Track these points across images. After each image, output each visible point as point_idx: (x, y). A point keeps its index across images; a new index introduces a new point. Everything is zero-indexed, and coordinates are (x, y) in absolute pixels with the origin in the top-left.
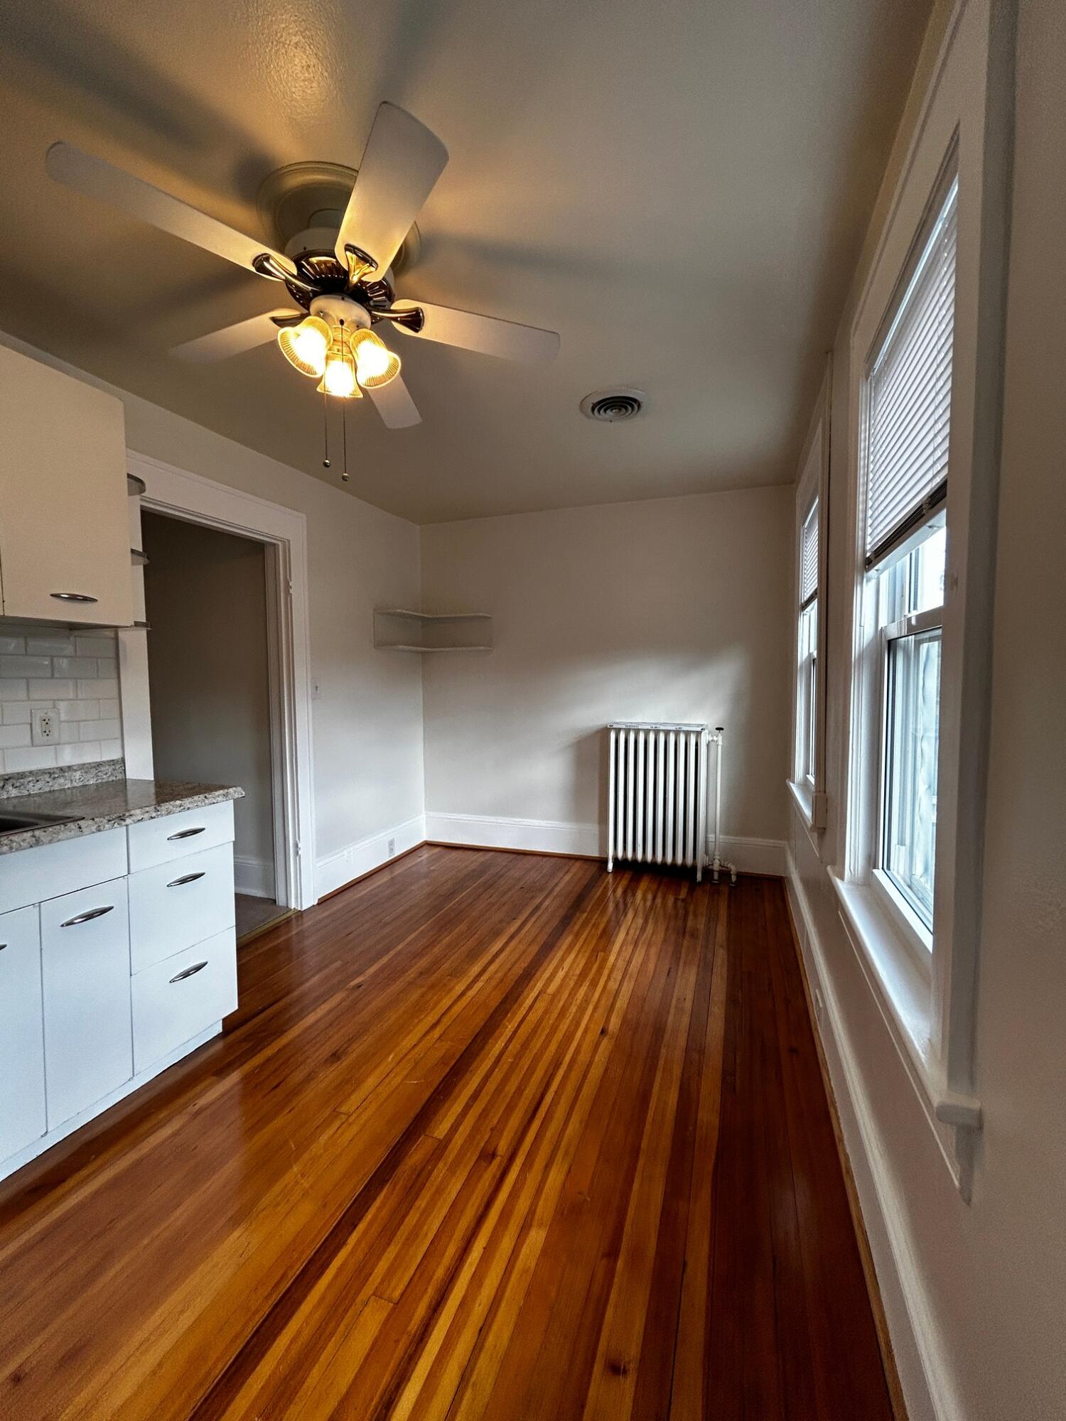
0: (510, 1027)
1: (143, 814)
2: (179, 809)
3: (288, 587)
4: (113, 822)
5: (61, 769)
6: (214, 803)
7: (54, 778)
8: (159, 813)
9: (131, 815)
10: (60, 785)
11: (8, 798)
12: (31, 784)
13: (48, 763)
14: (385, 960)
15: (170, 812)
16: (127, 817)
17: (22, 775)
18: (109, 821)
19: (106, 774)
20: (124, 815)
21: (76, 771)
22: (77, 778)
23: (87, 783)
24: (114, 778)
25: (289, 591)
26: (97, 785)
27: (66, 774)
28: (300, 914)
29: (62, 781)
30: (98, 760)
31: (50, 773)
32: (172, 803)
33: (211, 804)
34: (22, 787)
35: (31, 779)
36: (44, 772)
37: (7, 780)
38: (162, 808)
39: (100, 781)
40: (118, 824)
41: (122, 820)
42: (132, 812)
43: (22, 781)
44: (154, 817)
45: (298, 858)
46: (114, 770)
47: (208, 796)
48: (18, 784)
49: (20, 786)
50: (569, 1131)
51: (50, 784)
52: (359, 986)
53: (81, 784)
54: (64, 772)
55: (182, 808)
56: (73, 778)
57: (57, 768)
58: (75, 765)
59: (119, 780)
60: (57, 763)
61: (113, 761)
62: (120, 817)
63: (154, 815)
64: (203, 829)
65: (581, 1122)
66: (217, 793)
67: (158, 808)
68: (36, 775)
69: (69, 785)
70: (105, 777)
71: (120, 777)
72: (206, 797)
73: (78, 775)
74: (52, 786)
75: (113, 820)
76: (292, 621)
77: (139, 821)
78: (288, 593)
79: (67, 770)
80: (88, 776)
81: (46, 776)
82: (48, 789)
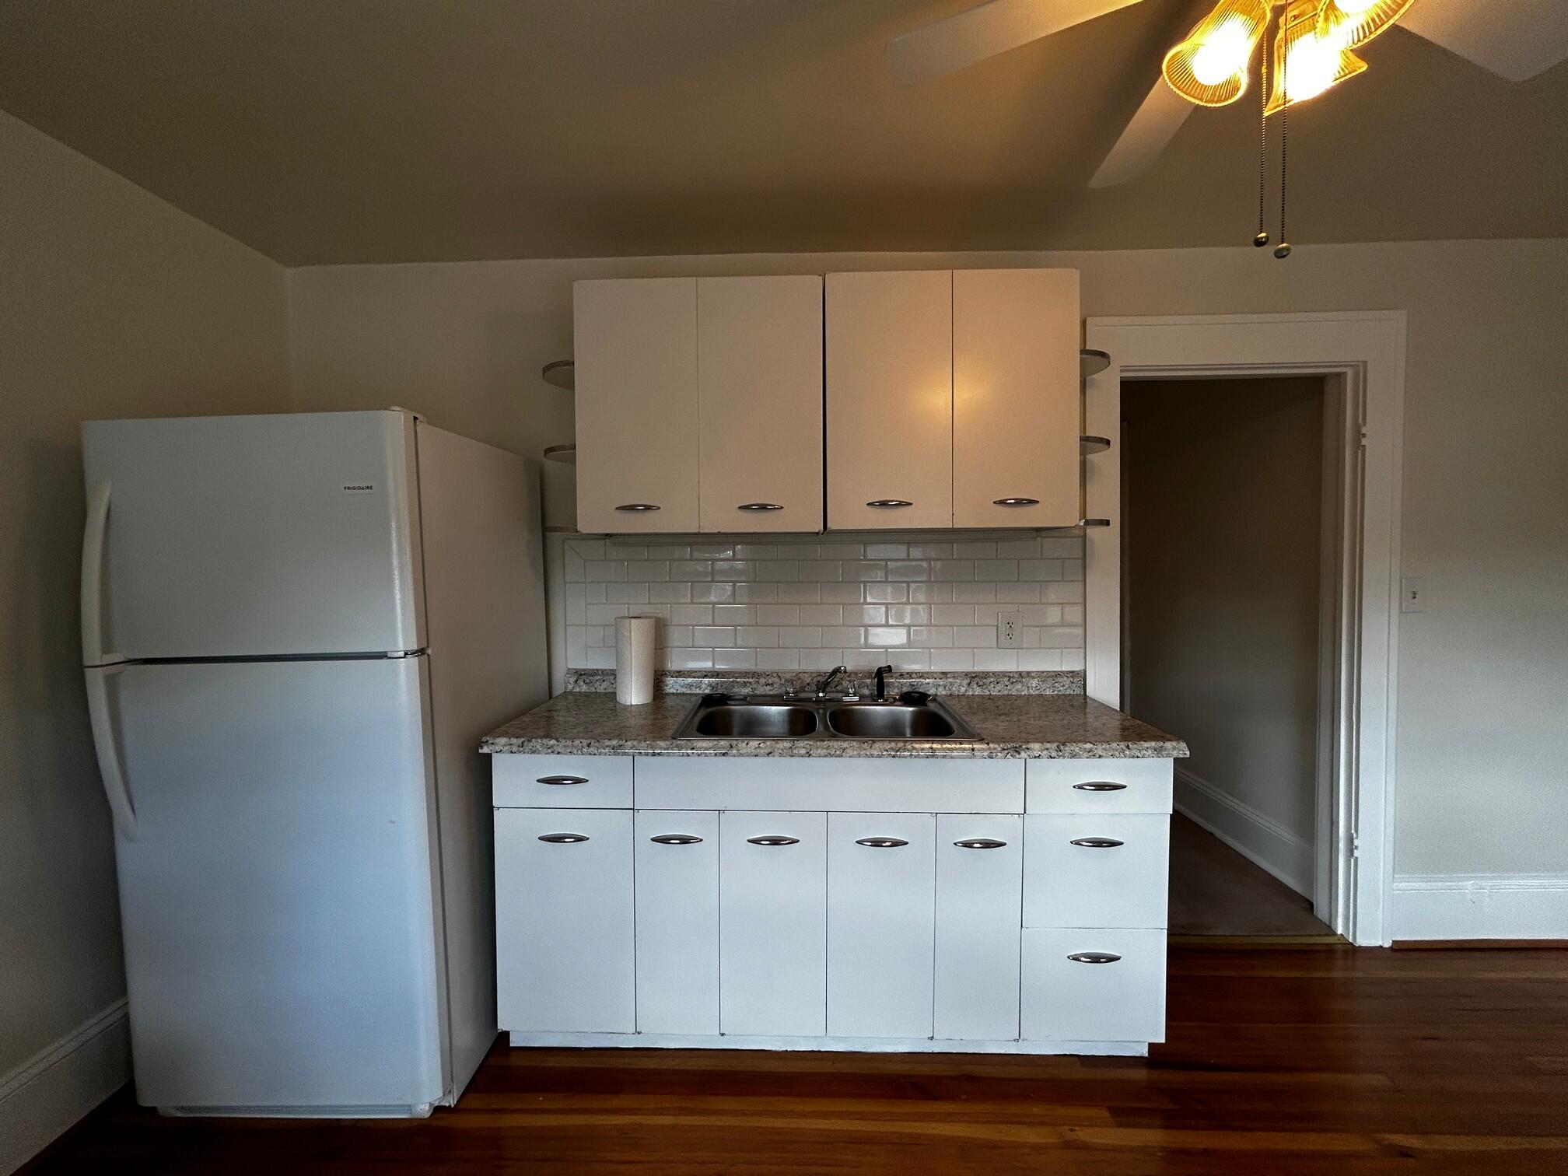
1: (1042, 751)
2: (1086, 755)
3: (1359, 435)
4: (1006, 752)
5: (1020, 674)
6: (1138, 757)
7: (1012, 683)
8: (1061, 754)
9: (1028, 749)
10: (1017, 690)
11: (973, 695)
12: (992, 685)
14: (1497, 1144)
15: (1076, 755)
16: (1023, 750)
17: (986, 675)
18: (1004, 749)
19: (1063, 686)
20: (1020, 746)
21: (1033, 678)
22: (1033, 687)
23: (1043, 693)
24: (1073, 692)
25: (1359, 441)
26: (1052, 696)
27: (1024, 680)
28: (1353, 952)
29: (1019, 686)
30: (1058, 669)
31: (1009, 677)
32: (1080, 745)
33: (1133, 757)
34: (985, 687)
35: (992, 679)
36: (1004, 674)
37: (973, 677)
38: (1067, 748)
39: (1056, 692)
40: (1012, 756)
41: (1016, 751)
42: (1031, 745)
43: (985, 680)
44: (1054, 758)
45: (1352, 860)
46: (1072, 683)
47: (1131, 746)
48: (981, 683)
49: (983, 686)
51: (1008, 688)
52: (1405, 1153)
53: (1037, 692)
54: (1022, 678)
55: (1090, 754)
56: (1029, 685)
57: (1017, 672)
58: (1033, 672)
59: (1077, 695)
61: (1073, 672)
62: (1016, 747)
63: (1054, 754)
64: (1124, 787)
66: (1146, 745)
67: (1062, 747)
68: (998, 676)
69: (1026, 692)
70: (1062, 688)
71: (1078, 691)
72: (1128, 747)
73: (1034, 683)
74: (1010, 690)
75: (1007, 749)
76: (1363, 489)
77: (1035, 757)
78: (1358, 446)
79: (1025, 676)
80: (1045, 686)
81: (1006, 679)
82: (1006, 692)
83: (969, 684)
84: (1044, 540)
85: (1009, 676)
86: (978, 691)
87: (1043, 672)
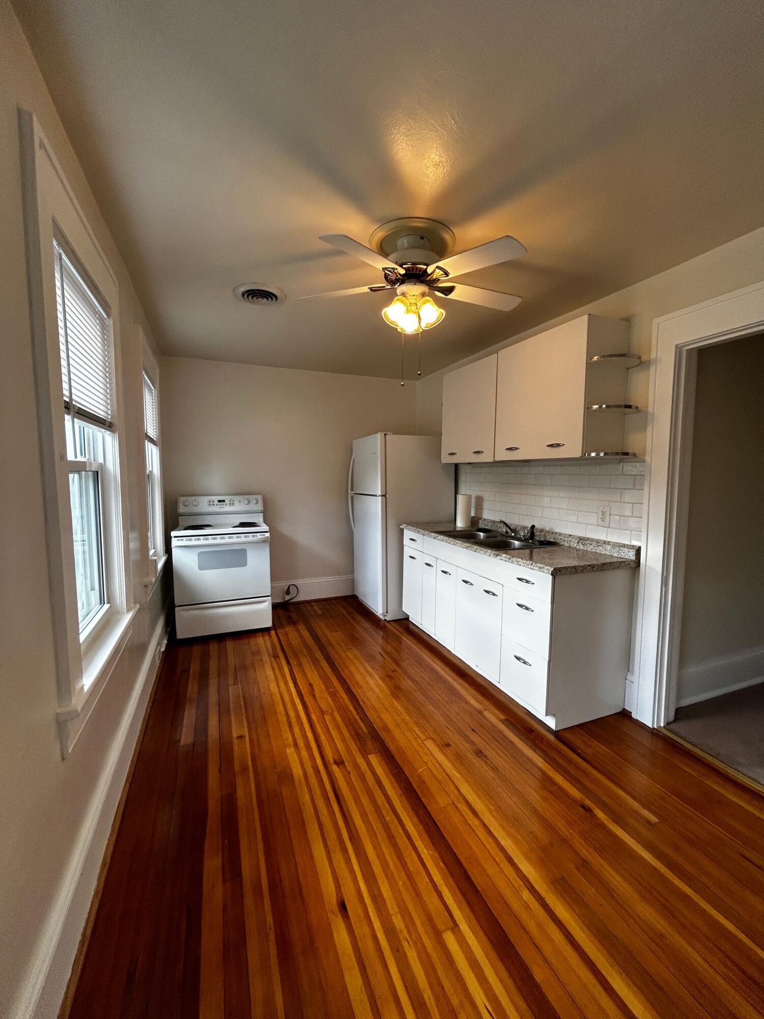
0: (425, 853)
5: (604, 542)
7: (598, 546)
10: (600, 550)
12: (588, 545)
13: (603, 537)
19: (624, 553)
21: (610, 545)
23: (613, 555)
24: (628, 558)
27: (605, 545)
29: (601, 548)
50: (307, 797)
51: (596, 548)
53: (610, 554)
56: (607, 548)
57: (602, 540)
58: (611, 542)
60: (607, 538)
61: (633, 546)
65: (303, 804)
69: (604, 552)
70: (623, 554)
73: (609, 547)
79: (607, 543)
80: (614, 551)
81: (595, 543)
82: (595, 551)
83: (578, 543)
84: (625, 464)
85: (598, 541)
86: (582, 547)
87: (617, 543)
